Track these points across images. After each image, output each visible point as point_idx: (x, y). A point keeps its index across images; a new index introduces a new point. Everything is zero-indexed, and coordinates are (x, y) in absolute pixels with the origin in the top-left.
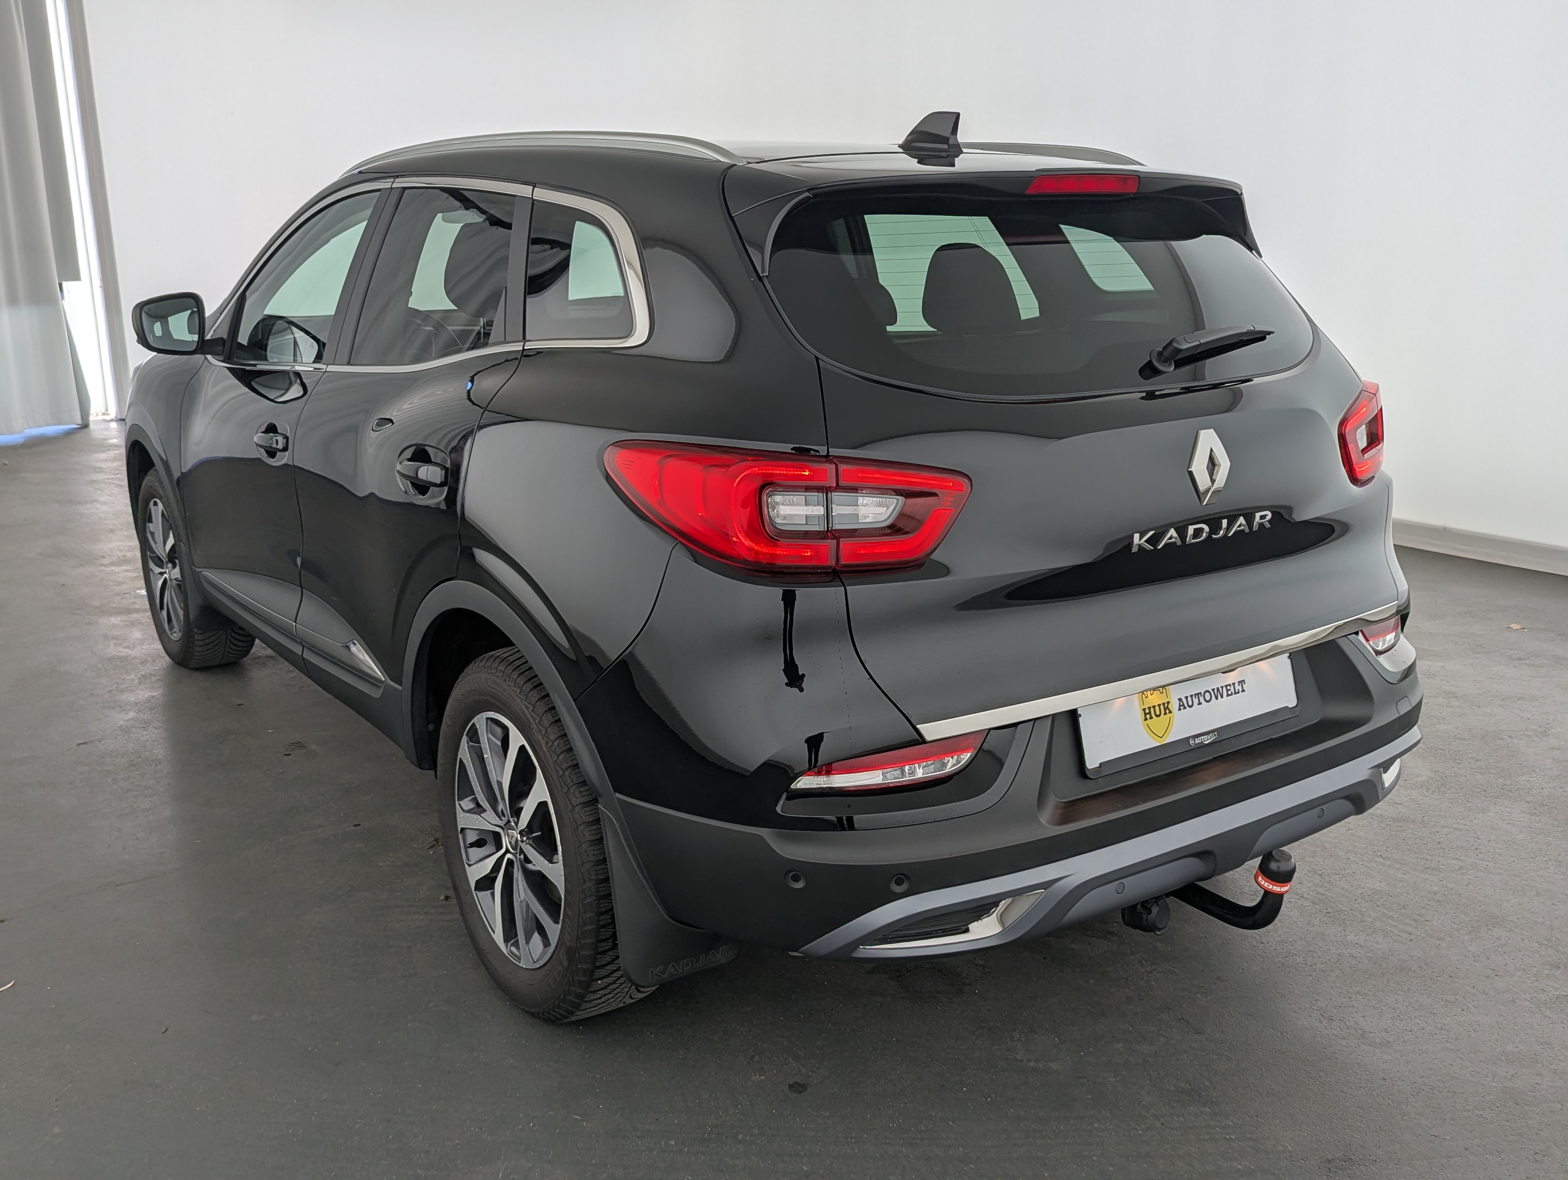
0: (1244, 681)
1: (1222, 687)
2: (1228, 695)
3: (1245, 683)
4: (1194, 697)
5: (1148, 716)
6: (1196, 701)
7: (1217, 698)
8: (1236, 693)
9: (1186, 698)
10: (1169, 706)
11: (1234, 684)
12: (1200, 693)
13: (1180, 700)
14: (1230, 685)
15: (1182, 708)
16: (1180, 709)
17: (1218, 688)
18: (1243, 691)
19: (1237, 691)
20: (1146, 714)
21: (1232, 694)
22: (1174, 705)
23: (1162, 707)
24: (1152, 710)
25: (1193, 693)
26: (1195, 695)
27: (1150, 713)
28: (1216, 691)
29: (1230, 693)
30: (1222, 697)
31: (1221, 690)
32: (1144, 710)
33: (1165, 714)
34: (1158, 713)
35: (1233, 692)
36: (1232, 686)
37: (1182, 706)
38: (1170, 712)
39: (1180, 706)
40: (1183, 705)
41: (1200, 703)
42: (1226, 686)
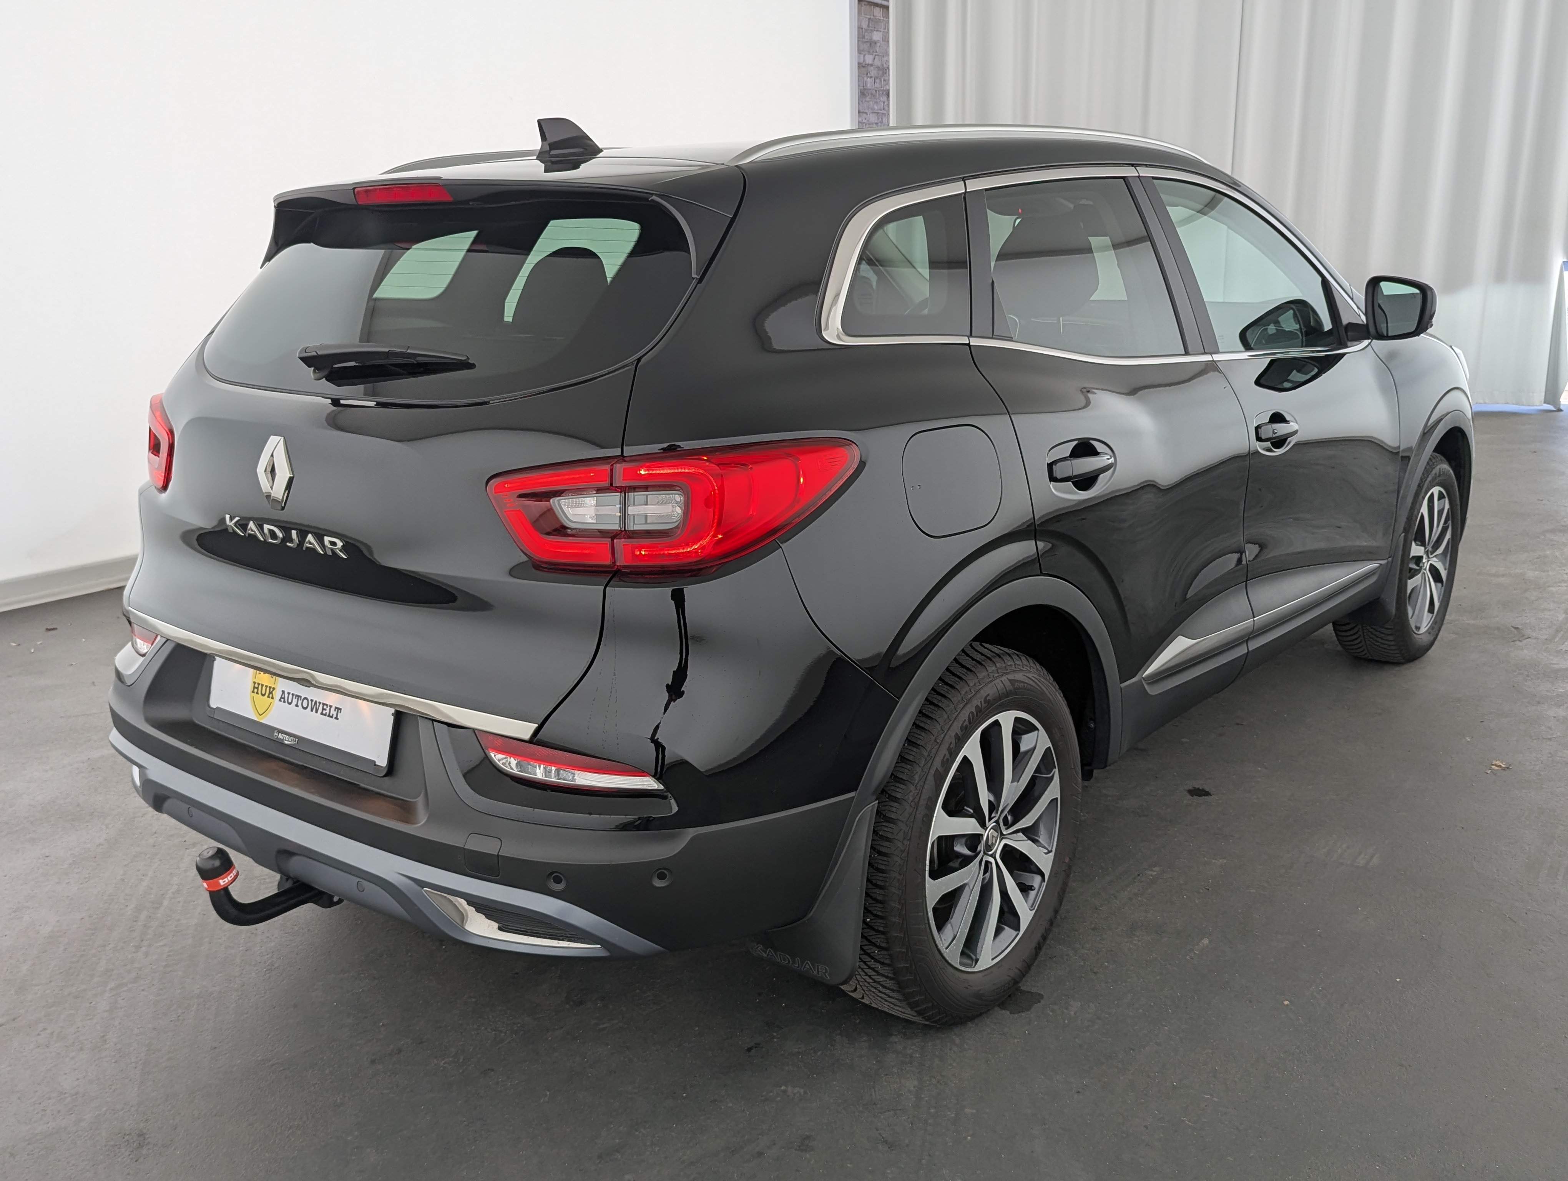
0: (340, 709)
1: (320, 703)
2: (322, 714)
3: (340, 712)
4: (294, 697)
5: (256, 690)
6: (295, 701)
7: (312, 710)
8: (329, 716)
9: (289, 693)
10: (274, 692)
11: (331, 707)
12: (301, 697)
13: (283, 692)
14: (327, 705)
15: (283, 700)
16: (280, 700)
17: (316, 702)
18: (336, 718)
19: (331, 715)
20: (254, 688)
21: (325, 715)
22: (277, 694)
23: (268, 689)
24: (260, 686)
25: (295, 693)
26: (297, 696)
27: (257, 688)
28: (313, 703)
29: (324, 712)
30: (317, 712)
31: (318, 704)
32: (255, 683)
33: (268, 697)
34: (263, 693)
35: (328, 714)
36: (329, 707)
37: (282, 699)
38: (272, 698)
39: (281, 698)
40: (284, 698)
41: (297, 706)
42: (324, 704)
